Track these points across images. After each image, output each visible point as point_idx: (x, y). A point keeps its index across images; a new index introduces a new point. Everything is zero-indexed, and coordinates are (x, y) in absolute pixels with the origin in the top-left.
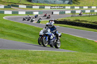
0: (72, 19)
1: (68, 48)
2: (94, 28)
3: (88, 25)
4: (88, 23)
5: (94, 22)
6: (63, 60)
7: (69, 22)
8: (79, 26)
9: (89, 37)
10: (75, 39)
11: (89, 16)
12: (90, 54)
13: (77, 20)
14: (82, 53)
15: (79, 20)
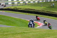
0: (12, 8)
1: (10, 25)
2: (26, 13)
3: (22, 10)
4: (22, 9)
5: (25, 9)
6: (7, 32)
7: (11, 9)
8: (17, 11)
9: (22, 18)
10: (15, 19)
11: (22, 5)
12: (23, 27)
13: (15, 8)
14: (19, 27)
15: (16, 8)
